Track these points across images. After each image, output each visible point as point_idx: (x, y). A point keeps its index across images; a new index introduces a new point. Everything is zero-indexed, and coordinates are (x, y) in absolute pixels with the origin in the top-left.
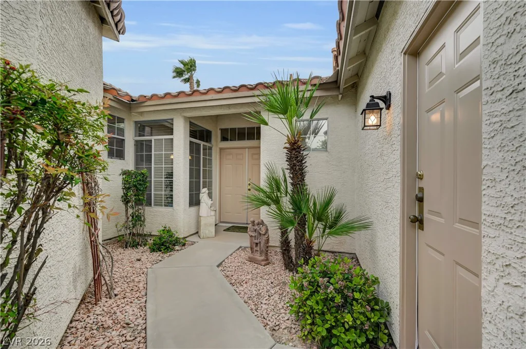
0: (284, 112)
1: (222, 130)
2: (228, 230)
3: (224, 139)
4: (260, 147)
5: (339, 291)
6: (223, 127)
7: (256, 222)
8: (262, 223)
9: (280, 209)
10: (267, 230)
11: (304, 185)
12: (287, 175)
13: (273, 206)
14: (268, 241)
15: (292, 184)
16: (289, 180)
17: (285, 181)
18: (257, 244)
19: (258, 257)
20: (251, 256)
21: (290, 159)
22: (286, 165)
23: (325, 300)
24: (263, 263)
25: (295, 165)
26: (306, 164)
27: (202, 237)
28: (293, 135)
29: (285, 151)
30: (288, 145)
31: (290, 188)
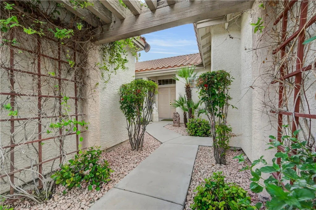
0: (184, 76)
1: (159, 80)
2: (163, 120)
3: (160, 84)
4: (175, 87)
5: (199, 123)
6: (159, 79)
7: (175, 113)
8: (177, 113)
9: (183, 107)
10: (179, 115)
11: (191, 99)
12: (186, 96)
13: (181, 106)
14: (179, 119)
15: (187, 99)
16: (186, 98)
17: (185, 98)
18: (176, 120)
19: (176, 124)
20: (174, 124)
21: (186, 91)
22: (185, 93)
23: (195, 125)
24: (178, 126)
25: (188, 93)
26: (192, 93)
27: (154, 121)
28: (187, 83)
29: (185, 88)
30: (186, 87)
31: (187, 100)
